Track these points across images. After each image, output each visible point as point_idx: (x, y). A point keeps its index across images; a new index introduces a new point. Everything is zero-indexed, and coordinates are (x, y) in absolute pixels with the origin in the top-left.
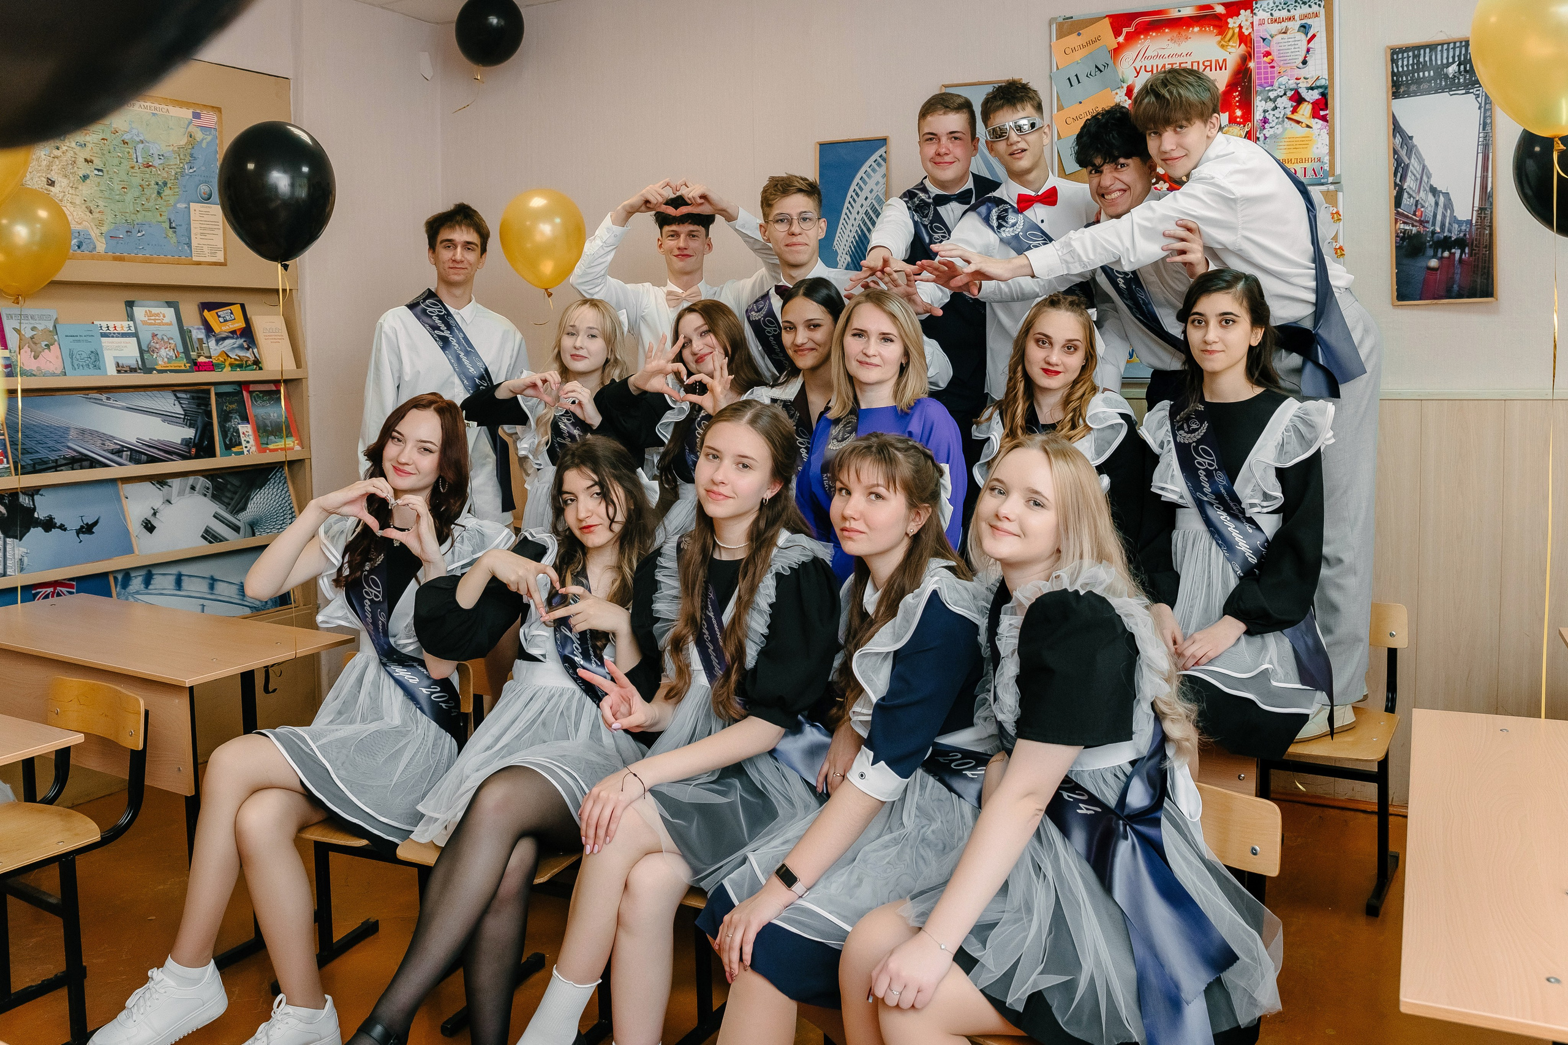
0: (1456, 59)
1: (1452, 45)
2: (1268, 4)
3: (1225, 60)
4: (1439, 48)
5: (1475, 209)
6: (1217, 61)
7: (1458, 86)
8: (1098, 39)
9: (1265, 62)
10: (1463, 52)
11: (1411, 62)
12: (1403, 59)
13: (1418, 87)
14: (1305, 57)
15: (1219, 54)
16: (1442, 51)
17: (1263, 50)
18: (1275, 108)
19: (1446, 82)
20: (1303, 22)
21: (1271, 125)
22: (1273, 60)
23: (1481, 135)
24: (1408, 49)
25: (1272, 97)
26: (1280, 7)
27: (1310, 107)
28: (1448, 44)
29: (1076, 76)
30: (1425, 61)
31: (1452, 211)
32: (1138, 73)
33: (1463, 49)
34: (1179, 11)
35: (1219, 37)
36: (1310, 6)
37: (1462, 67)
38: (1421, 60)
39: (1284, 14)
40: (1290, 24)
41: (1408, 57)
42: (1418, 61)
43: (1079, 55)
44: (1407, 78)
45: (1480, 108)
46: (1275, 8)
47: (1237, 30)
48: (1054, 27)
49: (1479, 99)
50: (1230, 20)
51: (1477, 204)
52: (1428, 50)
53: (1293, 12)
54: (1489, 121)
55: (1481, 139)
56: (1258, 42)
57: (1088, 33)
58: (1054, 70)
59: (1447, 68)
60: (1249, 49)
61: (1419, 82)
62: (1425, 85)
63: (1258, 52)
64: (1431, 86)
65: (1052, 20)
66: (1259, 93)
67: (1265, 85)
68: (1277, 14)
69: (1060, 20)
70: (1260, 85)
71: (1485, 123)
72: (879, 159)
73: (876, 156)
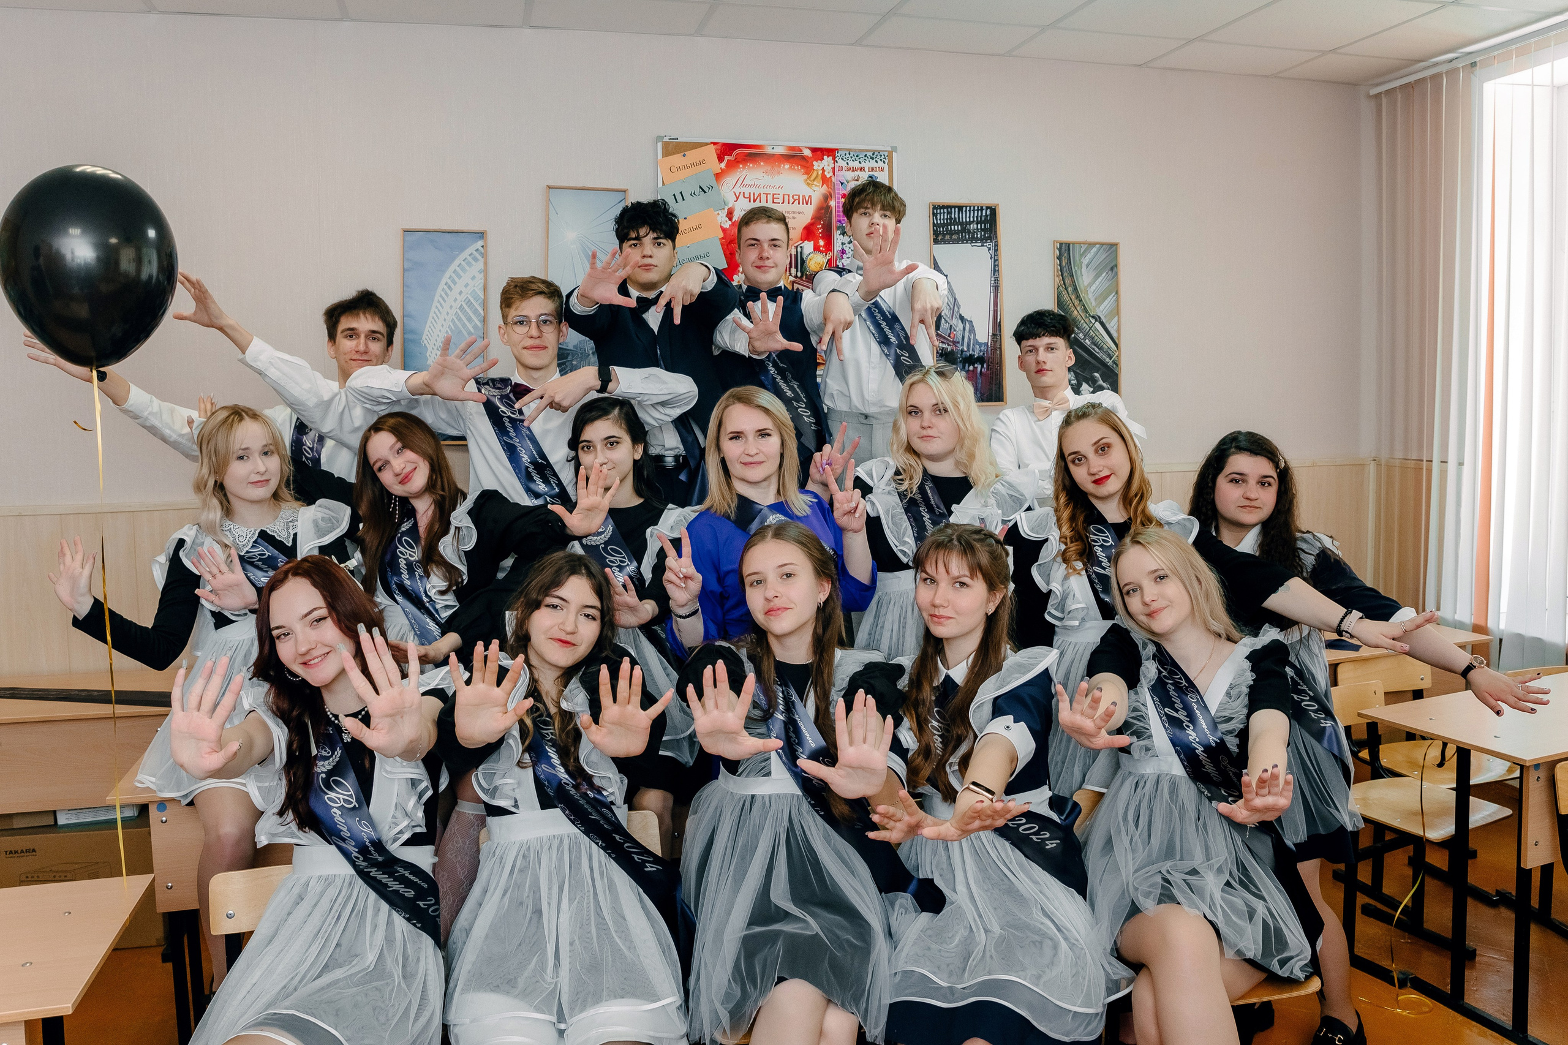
0: (975, 219)
1: (968, 208)
2: (845, 155)
3: (810, 196)
4: (964, 208)
5: (990, 334)
6: (804, 196)
7: (977, 240)
8: (702, 162)
10: (980, 214)
11: (946, 217)
12: (940, 213)
13: (951, 238)
15: (806, 191)
16: (966, 211)
19: (969, 236)
20: (871, 173)
23: (993, 279)
24: (943, 207)
26: (853, 159)
28: (966, 207)
29: (681, 193)
30: (955, 218)
31: (975, 335)
32: (737, 198)
33: (979, 212)
34: (773, 148)
35: (806, 176)
36: (876, 161)
37: (979, 225)
38: (953, 216)
39: (856, 164)
41: (944, 213)
42: (951, 217)
43: (683, 174)
44: (943, 229)
45: (991, 258)
46: (850, 159)
47: (820, 172)
48: (660, 145)
49: (990, 251)
50: (815, 163)
51: (991, 331)
52: (957, 209)
53: (863, 164)
54: (997, 269)
55: (992, 282)
56: (838, 185)
57: (693, 155)
58: (660, 184)
59: (970, 225)
60: (830, 190)
61: (951, 233)
62: (955, 237)
63: (838, 193)
64: (958, 238)
65: (659, 138)
66: (838, 228)
67: (843, 222)
68: (852, 164)
69: (666, 139)
70: (840, 221)
71: (995, 270)
72: (475, 253)
73: (472, 249)
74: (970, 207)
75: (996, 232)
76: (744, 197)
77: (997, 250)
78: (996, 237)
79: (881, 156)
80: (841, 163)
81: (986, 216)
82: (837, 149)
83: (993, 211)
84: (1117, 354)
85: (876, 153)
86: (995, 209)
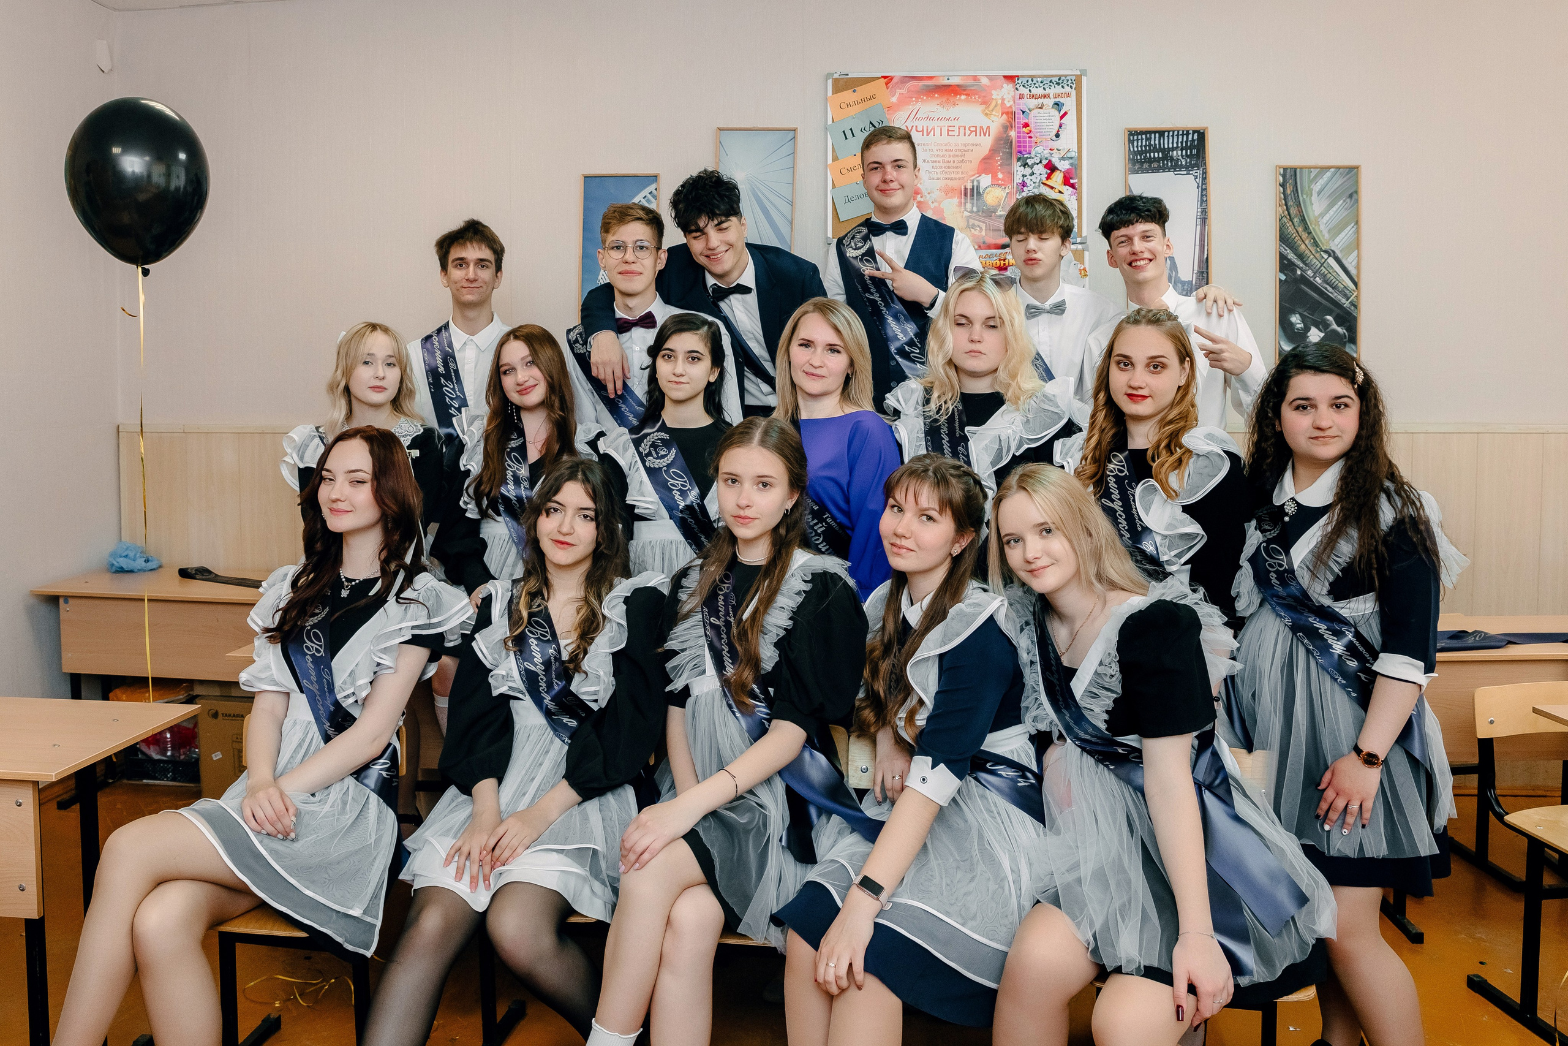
0: (1180, 145)
1: (1171, 133)
2: (1027, 81)
3: (988, 127)
4: (1166, 134)
5: (1195, 272)
6: (981, 128)
7: (1181, 167)
8: (873, 97)
9: (1024, 132)
10: (1185, 139)
11: (1144, 144)
12: (1138, 140)
13: (1150, 166)
14: (1058, 131)
15: (984, 122)
16: (1168, 136)
17: (1023, 121)
18: (1033, 174)
19: (1172, 164)
20: (1057, 100)
21: (1029, 189)
22: (1030, 131)
23: (1199, 210)
24: (1142, 133)
25: (1030, 164)
26: (1036, 85)
27: (1062, 175)
28: (1169, 132)
29: (851, 129)
30: (1155, 145)
31: (1177, 272)
33: (1185, 136)
34: (948, 79)
35: (984, 106)
36: (1063, 87)
37: (1184, 151)
38: (1152, 142)
39: (1040, 91)
40: (1045, 101)
41: (1142, 139)
42: (1150, 143)
43: (854, 110)
44: (1141, 157)
45: (1198, 187)
46: (1033, 85)
47: (1000, 102)
48: (830, 82)
49: (1197, 180)
50: (993, 92)
51: (1196, 268)
52: (1157, 135)
53: (1048, 91)
54: (1205, 199)
55: (1199, 214)
56: (1019, 114)
57: (864, 91)
58: (830, 122)
59: (1172, 151)
60: (1010, 119)
61: (1150, 161)
62: (1155, 165)
63: (1018, 123)
64: (1159, 166)
65: (829, 76)
66: (1019, 160)
67: (1024, 153)
68: (1034, 91)
69: (836, 76)
70: (1020, 152)
71: (1202, 201)
72: (649, 195)
73: (646, 192)
74: (1173, 132)
75: (1204, 158)
76: (917, 131)
77: (1206, 178)
78: (1205, 164)
79: (1068, 80)
80: (1022, 90)
81: (1193, 140)
82: (1018, 76)
83: (1201, 135)
84: (1355, 294)
85: (1063, 78)
86: (1203, 134)
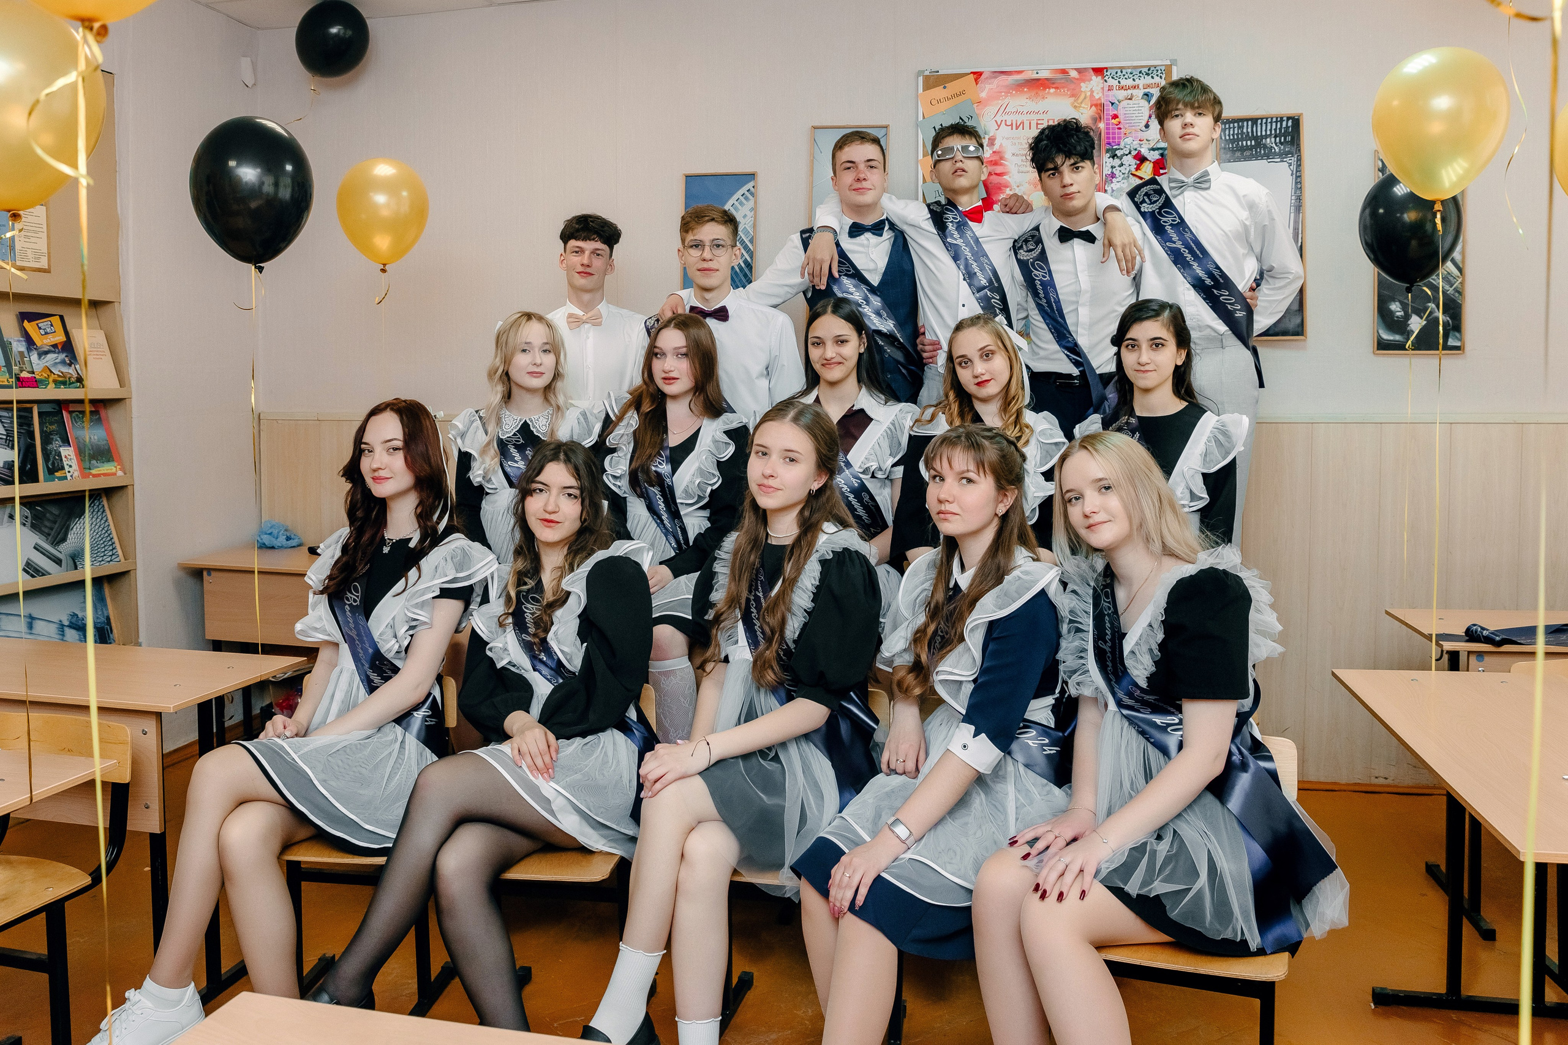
0: (1273, 132)
1: (1264, 121)
2: (1116, 73)
4: (1259, 121)
7: (1275, 154)
8: (962, 93)
9: (1113, 124)
10: (1279, 126)
11: (1236, 132)
12: (1230, 128)
13: (1242, 154)
14: (1148, 122)
16: (1261, 124)
17: (1112, 113)
18: (1122, 165)
19: (1265, 151)
20: (1147, 90)
21: (1118, 180)
22: (1120, 123)
23: (1293, 198)
25: (1119, 155)
26: (1126, 76)
27: (1151, 165)
28: (1262, 119)
30: (1248, 132)
32: (999, 126)
33: (1279, 124)
34: (1037, 73)
35: (1072, 99)
36: (1152, 77)
37: (1278, 139)
38: (1245, 130)
39: (1130, 82)
40: (1135, 92)
41: (1234, 128)
42: (1242, 131)
43: (944, 106)
44: (1233, 145)
45: (1292, 175)
46: (1122, 77)
47: (1088, 94)
48: (921, 79)
49: (1292, 167)
50: (1082, 85)
52: (1250, 123)
53: (1137, 82)
54: (1299, 186)
55: (1293, 201)
56: (1108, 105)
57: (954, 87)
58: (921, 118)
59: (1266, 139)
60: (1099, 111)
61: (1242, 149)
62: (1248, 153)
63: (1107, 115)
64: (1252, 154)
65: (920, 73)
67: (1113, 144)
68: (1124, 82)
69: (927, 73)
70: (1109, 144)
71: (1297, 188)
72: (746, 193)
73: (744, 190)
74: (1267, 119)
75: (1298, 145)
76: (1006, 125)
77: (1300, 165)
78: (1300, 150)
79: (1157, 71)
80: (1111, 82)
81: (1287, 127)
82: (1106, 68)
83: (1296, 122)
84: (1460, 280)
85: (1152, 69)
86: (1298, 120)
